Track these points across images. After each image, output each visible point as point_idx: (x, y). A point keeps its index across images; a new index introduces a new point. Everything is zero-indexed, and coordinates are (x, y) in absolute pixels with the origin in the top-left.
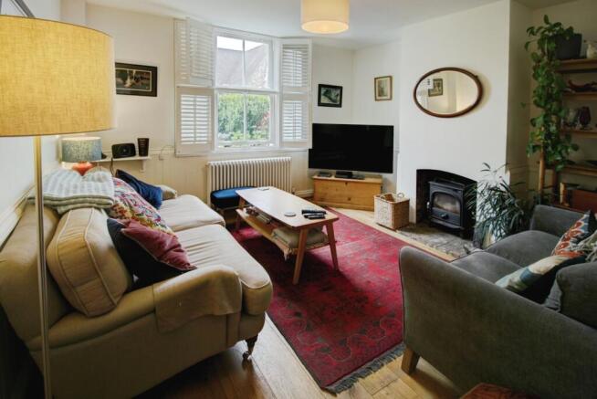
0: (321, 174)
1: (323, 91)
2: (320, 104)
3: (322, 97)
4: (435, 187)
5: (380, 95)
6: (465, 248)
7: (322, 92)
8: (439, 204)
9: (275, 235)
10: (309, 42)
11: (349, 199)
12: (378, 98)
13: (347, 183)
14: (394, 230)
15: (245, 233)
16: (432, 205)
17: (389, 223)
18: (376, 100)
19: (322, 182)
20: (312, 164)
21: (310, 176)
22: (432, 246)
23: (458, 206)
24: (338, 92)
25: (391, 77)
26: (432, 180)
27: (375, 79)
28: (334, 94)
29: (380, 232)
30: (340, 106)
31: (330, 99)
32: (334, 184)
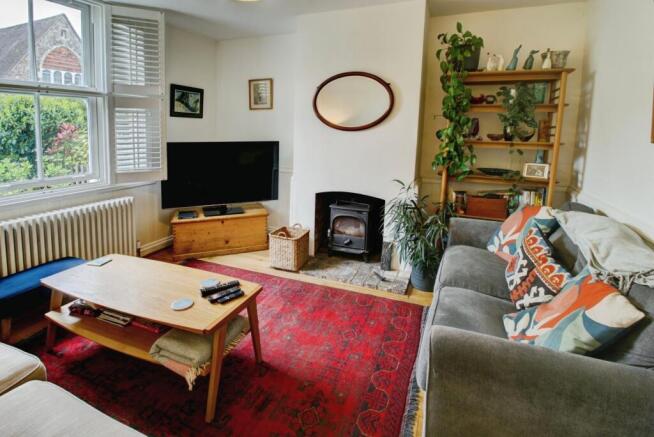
0: (182, 215)
1: (177, 94)
2: (173, 114)
3: (176, 103)
4: (336, 212)
5: (256, 103)
6: (376, 274)
7: (176, 97)
8: (341, 229)
9: (160, 349)
10: (159, 17)
11: (227, 242)
12: (253, 106)
13: (223, 221)
14: (297, 272)
15: (68, 348)
16: (333, 232)
17: (291, 264)
18: (251, 109)
19: (188, 227)
20: (167, 202)
21: (167, 221)
22: (345, 281)
23: (362, 229)
24: (198, 97)
25: (271, 81)
26: (333, 203)
27: (250, 81)
28: (192, 99)
29: (282, 279)
30: (200, 116)
31: (187, 105)
32: (203, 226)
